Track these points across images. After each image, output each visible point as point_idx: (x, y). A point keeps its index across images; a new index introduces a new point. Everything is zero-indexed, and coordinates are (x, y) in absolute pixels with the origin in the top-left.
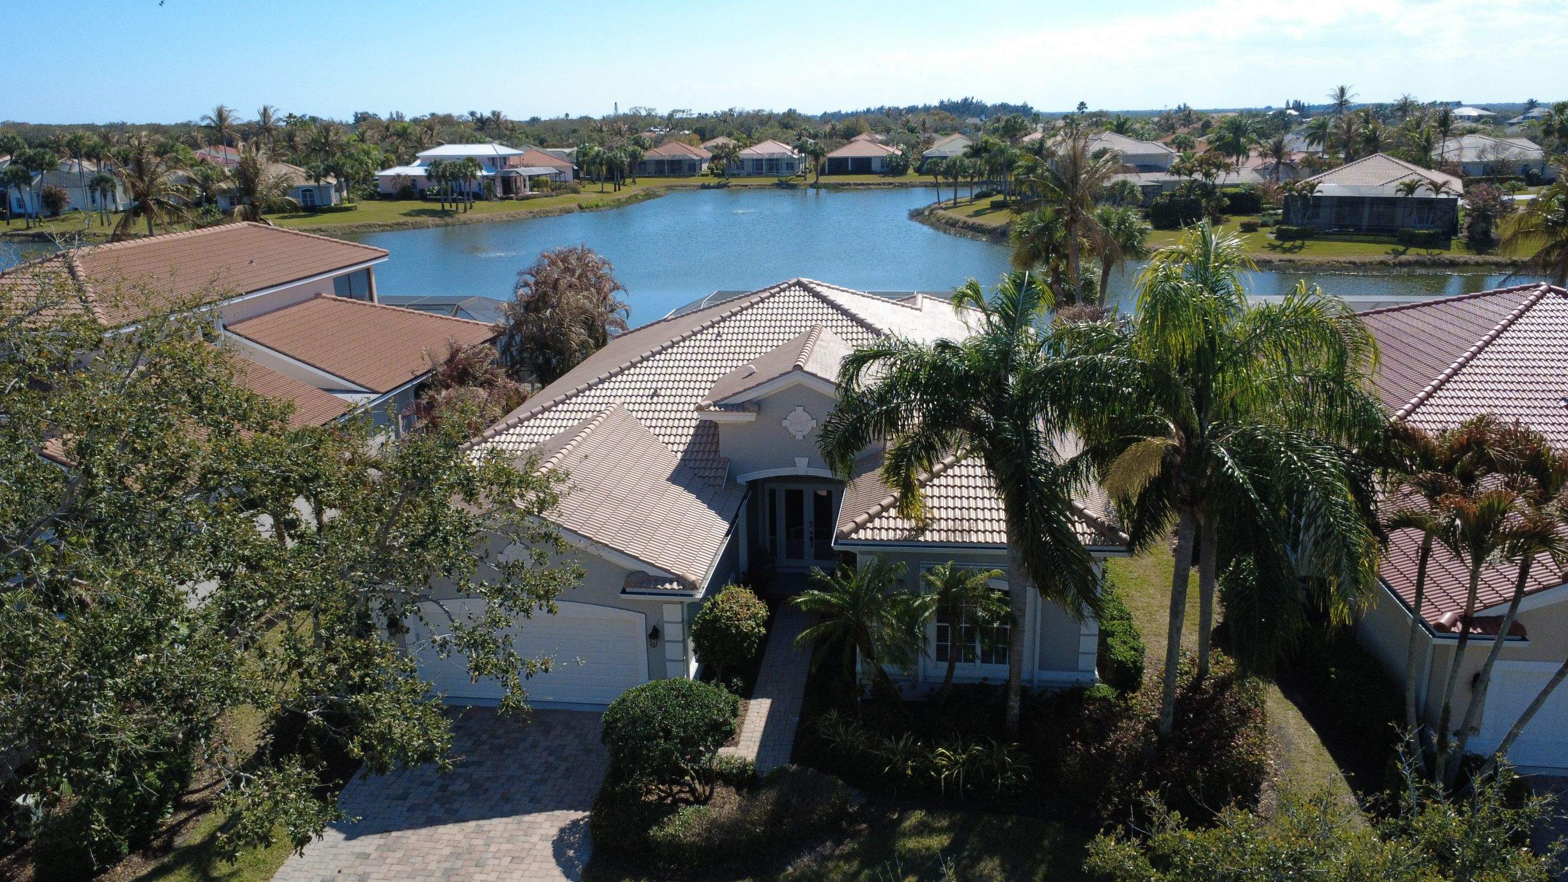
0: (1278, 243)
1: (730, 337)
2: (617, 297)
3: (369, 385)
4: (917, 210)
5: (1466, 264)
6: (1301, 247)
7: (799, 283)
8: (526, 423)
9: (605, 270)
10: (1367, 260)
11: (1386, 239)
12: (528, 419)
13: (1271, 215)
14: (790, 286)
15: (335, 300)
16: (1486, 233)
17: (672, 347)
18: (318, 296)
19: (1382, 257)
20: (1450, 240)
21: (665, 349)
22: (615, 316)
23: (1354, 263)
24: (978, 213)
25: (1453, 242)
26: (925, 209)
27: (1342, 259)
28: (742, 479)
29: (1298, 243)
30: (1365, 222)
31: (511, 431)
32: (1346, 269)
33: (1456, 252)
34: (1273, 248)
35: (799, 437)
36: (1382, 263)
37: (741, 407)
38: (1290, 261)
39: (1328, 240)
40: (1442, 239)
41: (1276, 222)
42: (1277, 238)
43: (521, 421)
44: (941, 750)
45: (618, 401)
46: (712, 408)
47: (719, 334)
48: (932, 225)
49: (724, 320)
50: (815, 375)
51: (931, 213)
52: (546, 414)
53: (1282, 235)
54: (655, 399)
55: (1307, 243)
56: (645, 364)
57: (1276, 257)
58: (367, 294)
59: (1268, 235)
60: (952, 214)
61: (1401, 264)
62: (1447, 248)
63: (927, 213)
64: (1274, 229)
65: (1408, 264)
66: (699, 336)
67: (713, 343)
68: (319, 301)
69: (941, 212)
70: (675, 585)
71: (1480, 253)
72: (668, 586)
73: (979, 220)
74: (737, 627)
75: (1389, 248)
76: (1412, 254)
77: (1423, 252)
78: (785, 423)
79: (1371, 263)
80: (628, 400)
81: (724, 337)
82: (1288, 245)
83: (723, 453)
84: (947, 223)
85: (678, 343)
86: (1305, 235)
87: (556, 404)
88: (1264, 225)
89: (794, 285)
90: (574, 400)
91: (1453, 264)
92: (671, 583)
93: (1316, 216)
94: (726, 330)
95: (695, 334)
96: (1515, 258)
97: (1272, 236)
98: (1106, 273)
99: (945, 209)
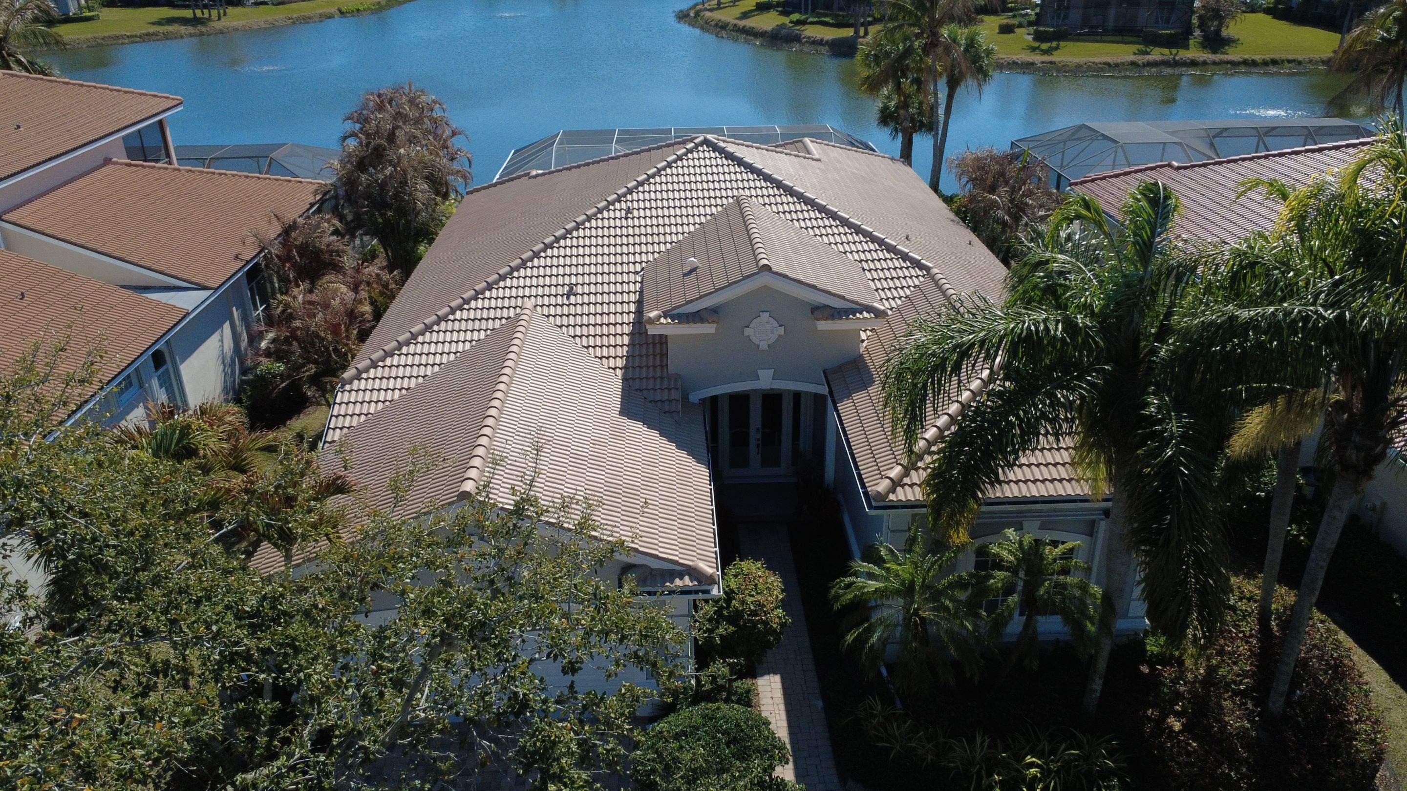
0: (1036, 44)
1: (642, 213)
2: (456, 143)
3: (195, 280)
4: (681, 11)
5: (1205, 63)
6: (1058, 48)
7: (706, 142)
8: (420, 339)
9: (437, 113)
10: (1119, 61)
11: (1131, 39)
12: (422, 333)
13: (1023, 16)
14: (697, 146)
15: (129, 165)
16: (1218, 32)
17: (577, 229)
18: (107, 161)
19: (1133, 58)
20: (1188, 39)
21: (569, 232)
22: (456, 166)
23: (1108, 64)
24: (745, 15)
25: (1191, 42)
26: (689, 10)
27: (1097, 60)
28: (695, 397)
29: (1054, 44)
30: (1111, 24)
31: (404, 350)
32: (1102, 69)
33: (1193, 52)
34: (1033, 49)
35: (764, 346)
36: (1133, 64)
37: (697, 317)
38: (1051, 63)
39: (1078, 40)
40: (1179, 41)
41: (1030, 24)
42: (1035, 39)
43: (414, 336)
44: (1029, 759)
45: (529, 303)
46: (663, 320)
47: (629, 211)
48: (702, 28)
49: (630, 191)
50: (786, 276)
51: (697, 14)
52: (443, 324)
53: (1040, 37)
54: (573, 299)
55: (1062, 44)
56: (549, 252)
57: (1037, 58)
58: (163, 152)
59: (1025, 36)
60: (718, 15)
61: (1150, 64)
62: (1186, 47)
63: (692, 14)
64: (1031, 29)
65: (1155, 64)
66: (606, 214)
67: (624, 223)
68: (109, 168)
69: (708, 14)
70: (687, 581)
71: (1214, 52)
72: (678, 582)
73: (748, 23)
74: (765, 623)
75: (1135, 48)
76: (1157, 54)
77: (1166, 51)
78: (747, 332)
79: (1123, 64)
80: (540, 301)
81: (636, 213)
82: (1045, 46)
83: (672, 369)
84: (716, 25)
85: (583, 223)
86: (1060, 36)
87: (453, 311)
88: (1020, 26)
89: (701, 144)
90: (473, 304)
91: (1193, 64)
92: (681, 579)
93: (1066, 17)
94: (635, 205)
95: (600, 211)
96: (1246, 57)
97: (1030, 38)
98: (950, 97)
99: (711, 10)
